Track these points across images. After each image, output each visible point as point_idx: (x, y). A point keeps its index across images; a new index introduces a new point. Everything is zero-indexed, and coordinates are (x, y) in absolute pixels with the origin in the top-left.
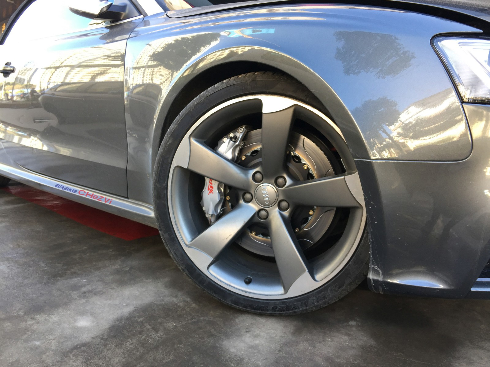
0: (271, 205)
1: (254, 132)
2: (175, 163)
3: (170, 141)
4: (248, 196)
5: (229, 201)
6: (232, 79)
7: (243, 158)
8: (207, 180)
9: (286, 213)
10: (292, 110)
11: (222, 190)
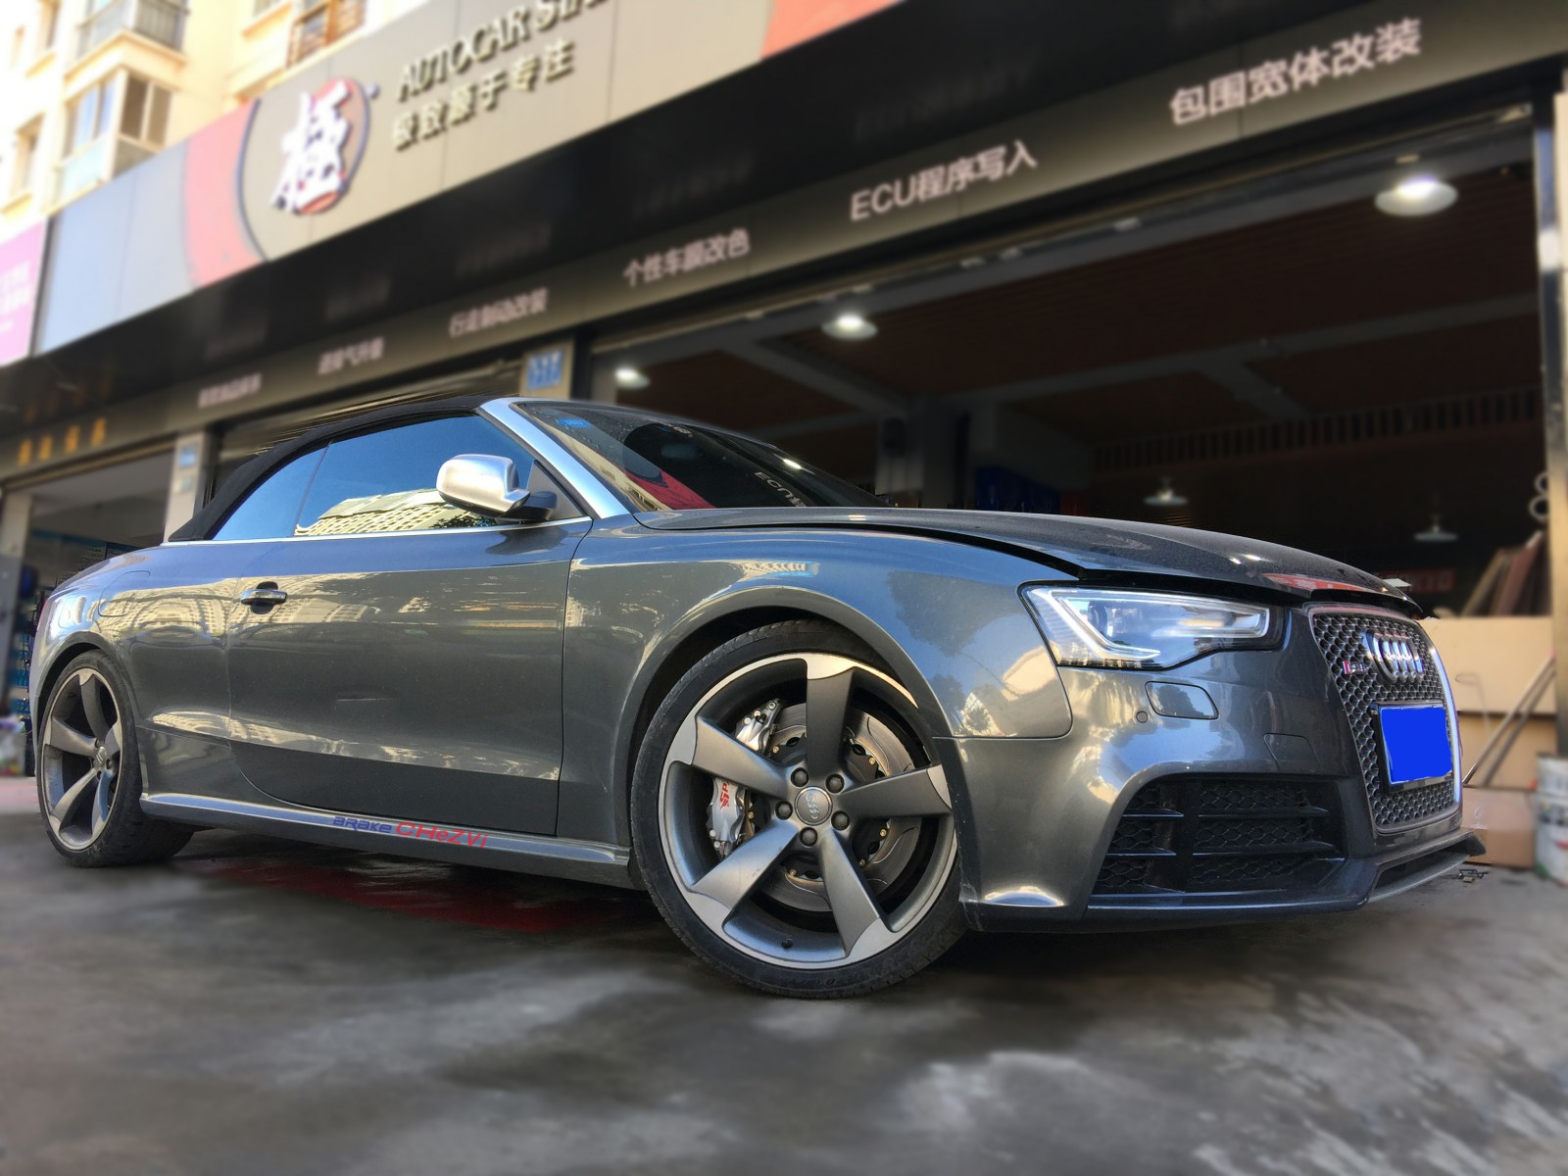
0: (821, 821)
1: (791, 709)
2: (671, 757)
3: (665, 723)
4: (785, 808)
5: (751, 820)
6: (762, 629)
7: (776, 750)
8: (719, 785)
9: (845, 833)
10: (849, 675)
11: (742, 801)
